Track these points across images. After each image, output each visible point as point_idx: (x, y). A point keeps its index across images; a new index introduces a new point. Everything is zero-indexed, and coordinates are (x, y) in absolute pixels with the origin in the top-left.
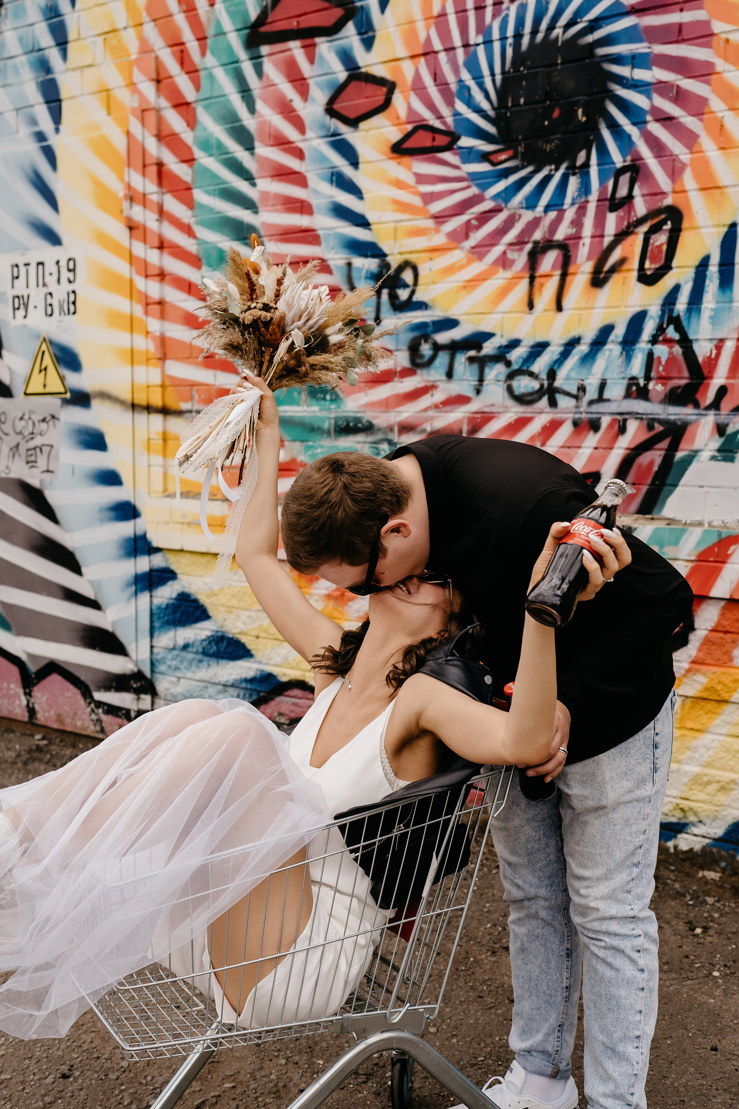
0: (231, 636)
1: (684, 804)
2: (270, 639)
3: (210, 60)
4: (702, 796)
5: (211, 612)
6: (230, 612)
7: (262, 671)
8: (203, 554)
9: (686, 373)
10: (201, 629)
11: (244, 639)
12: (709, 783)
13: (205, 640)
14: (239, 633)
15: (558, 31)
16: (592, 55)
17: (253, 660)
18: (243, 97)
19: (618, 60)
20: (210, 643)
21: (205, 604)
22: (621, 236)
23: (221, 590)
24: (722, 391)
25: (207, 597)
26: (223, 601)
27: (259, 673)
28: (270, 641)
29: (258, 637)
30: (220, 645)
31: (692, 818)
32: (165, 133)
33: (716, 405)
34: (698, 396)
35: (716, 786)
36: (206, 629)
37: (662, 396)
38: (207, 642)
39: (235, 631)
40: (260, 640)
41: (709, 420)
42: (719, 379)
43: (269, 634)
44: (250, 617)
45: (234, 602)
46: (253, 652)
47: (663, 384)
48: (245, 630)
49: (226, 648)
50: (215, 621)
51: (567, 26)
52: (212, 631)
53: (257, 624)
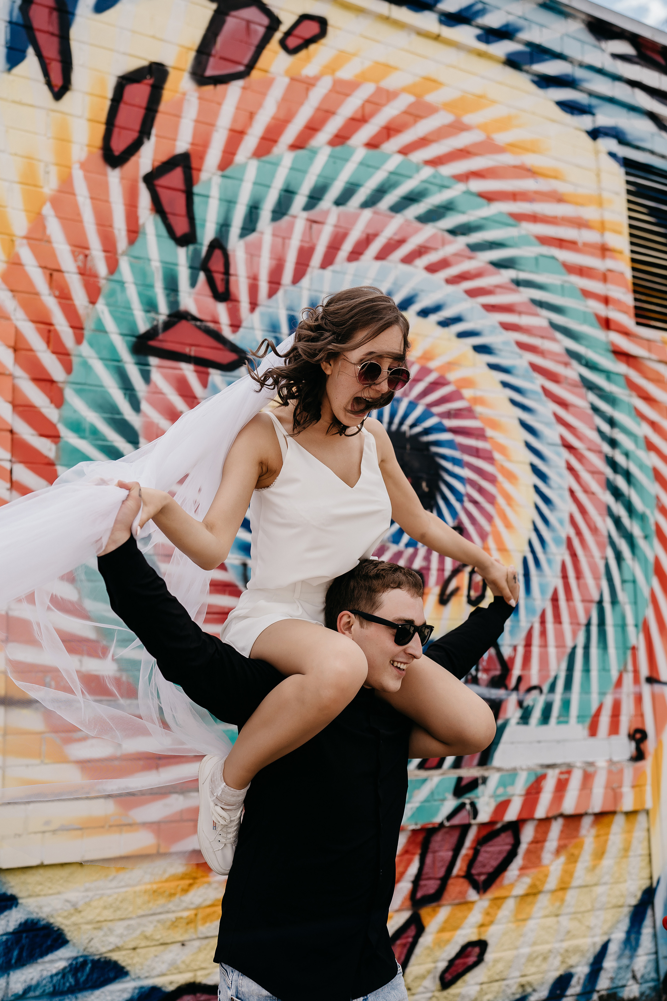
0: (97, 958)
1: (524, 980)
2: (155, 946)
3: (85, 349)
4: (533, 970)
5: (69, 935)
6: (99, 928)
7: (142, 988)
8: (63, 865)
9: (498, 667)
10: (52, 961)
11: (115, 956)
12: (537, 957)
13: (57, 974)
14: (111, 951)
15: (405, 428)
16: (428, 450)
17: (128, 978)
18: (125, 394)
19: (444, 457)
20: (64, 977)
21: (62, 927)
22: (456, 572)
23: (88, 904)
24: (520, 679)
25: (65, 917)
26: (90, 917)
27: (137, 991)
28: (153, 949)
29: (134, 949)
30: (79, 975)
31: (529, 990)
32: (18, 402)
33: (516, 688)
34: (507, 682)
35: (540, 958)
36: (61, 959)
37: (486, 683)
38: (60, 976)
39: (103, 950)
40: (138, 951)
41: (513, 699)
42: (516, 671)
43: (153, 940)
44: (128, 927)
45: (107, 914)
46: (128, 968)
47: (488, 674)
48: (120, 944)
49: (88, 976)
50: (74, 945)
51: (412, 426)
52: (68, 959)
53: (138, 932)
